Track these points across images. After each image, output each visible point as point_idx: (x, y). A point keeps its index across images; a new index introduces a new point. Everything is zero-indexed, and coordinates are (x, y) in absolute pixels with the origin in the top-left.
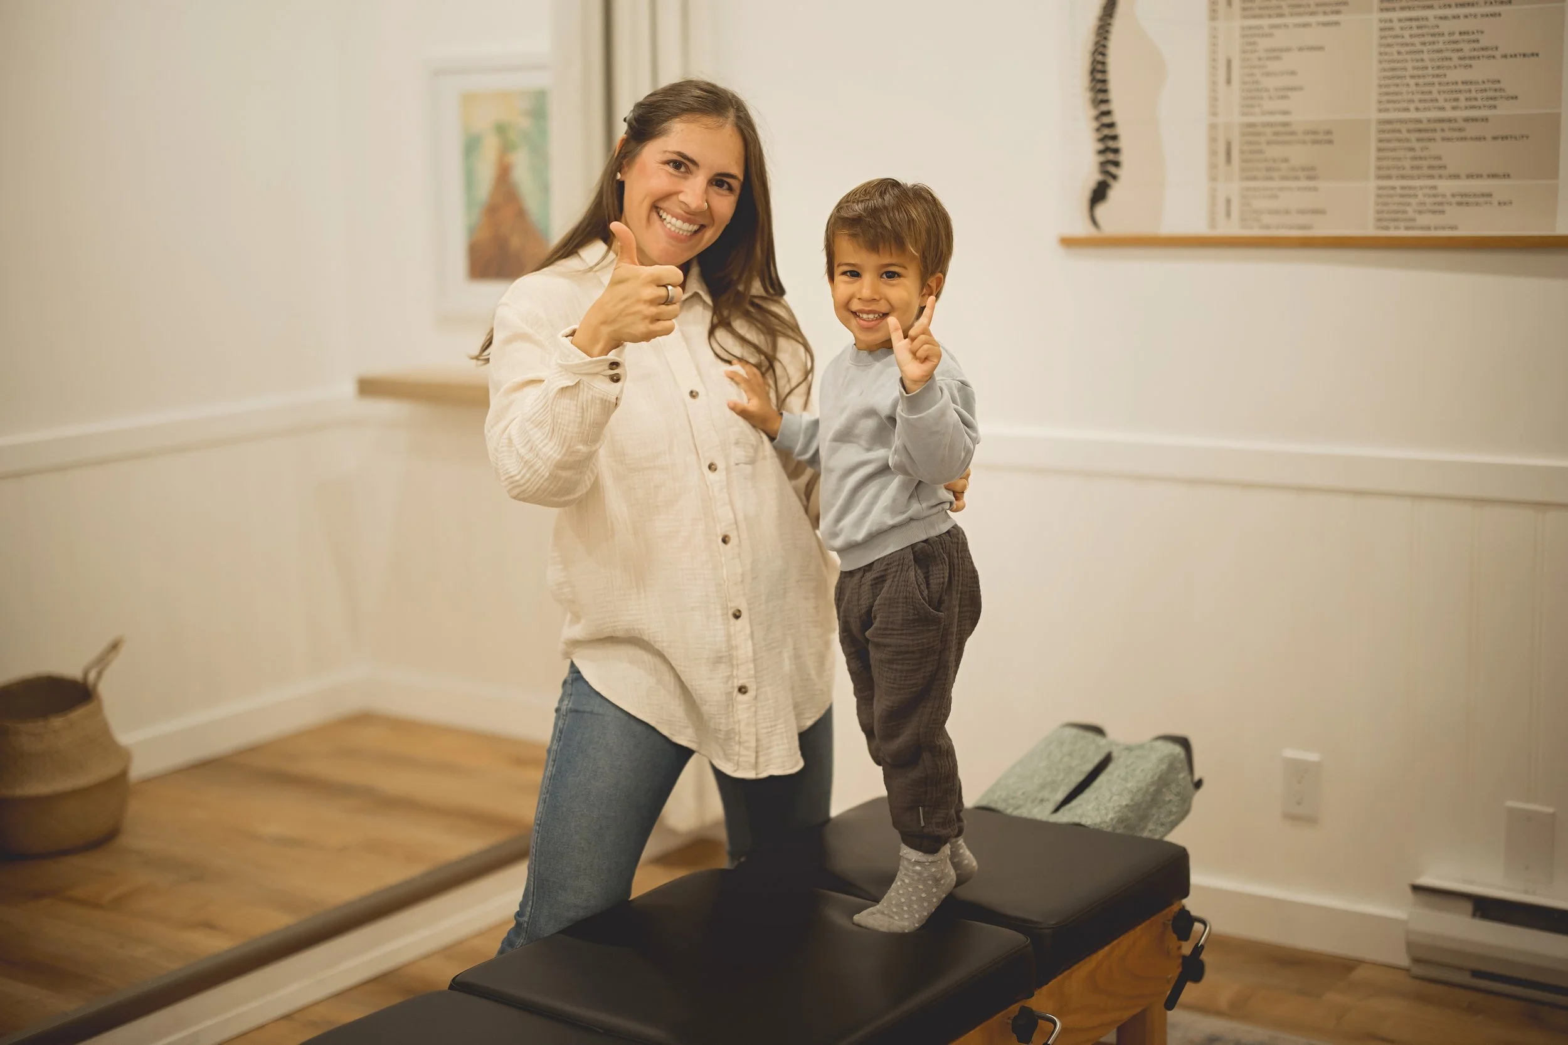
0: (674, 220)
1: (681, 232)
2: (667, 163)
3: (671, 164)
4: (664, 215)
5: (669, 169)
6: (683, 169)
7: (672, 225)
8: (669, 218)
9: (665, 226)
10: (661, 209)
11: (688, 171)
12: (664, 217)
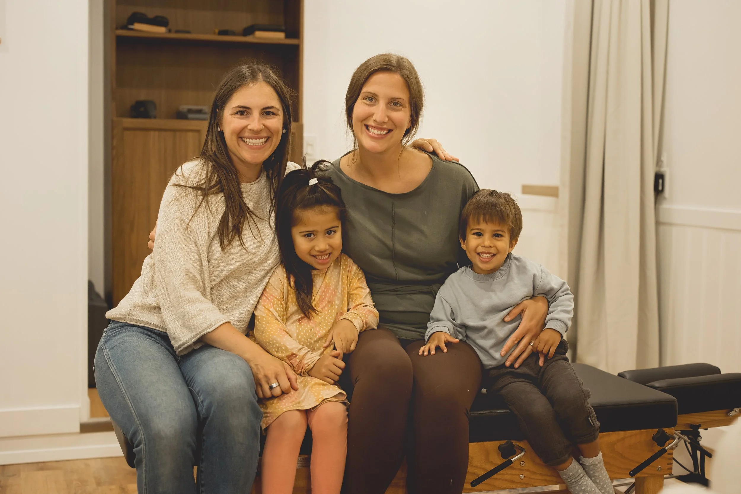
0: (251, 140)
1: (257, 145)
2: (236, 113)
3: (239, 113)
4: (245, 140)
5: (238, 116)
6: (245, 114)
7: (251, 143)
8: (248, 140)
9: (248, 145)
10: (243, 137)
11: (248, 113)
12: (246, 141)
